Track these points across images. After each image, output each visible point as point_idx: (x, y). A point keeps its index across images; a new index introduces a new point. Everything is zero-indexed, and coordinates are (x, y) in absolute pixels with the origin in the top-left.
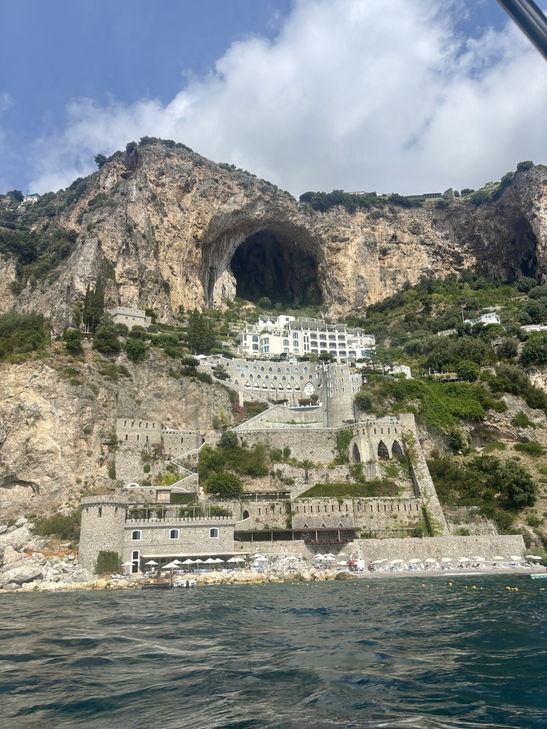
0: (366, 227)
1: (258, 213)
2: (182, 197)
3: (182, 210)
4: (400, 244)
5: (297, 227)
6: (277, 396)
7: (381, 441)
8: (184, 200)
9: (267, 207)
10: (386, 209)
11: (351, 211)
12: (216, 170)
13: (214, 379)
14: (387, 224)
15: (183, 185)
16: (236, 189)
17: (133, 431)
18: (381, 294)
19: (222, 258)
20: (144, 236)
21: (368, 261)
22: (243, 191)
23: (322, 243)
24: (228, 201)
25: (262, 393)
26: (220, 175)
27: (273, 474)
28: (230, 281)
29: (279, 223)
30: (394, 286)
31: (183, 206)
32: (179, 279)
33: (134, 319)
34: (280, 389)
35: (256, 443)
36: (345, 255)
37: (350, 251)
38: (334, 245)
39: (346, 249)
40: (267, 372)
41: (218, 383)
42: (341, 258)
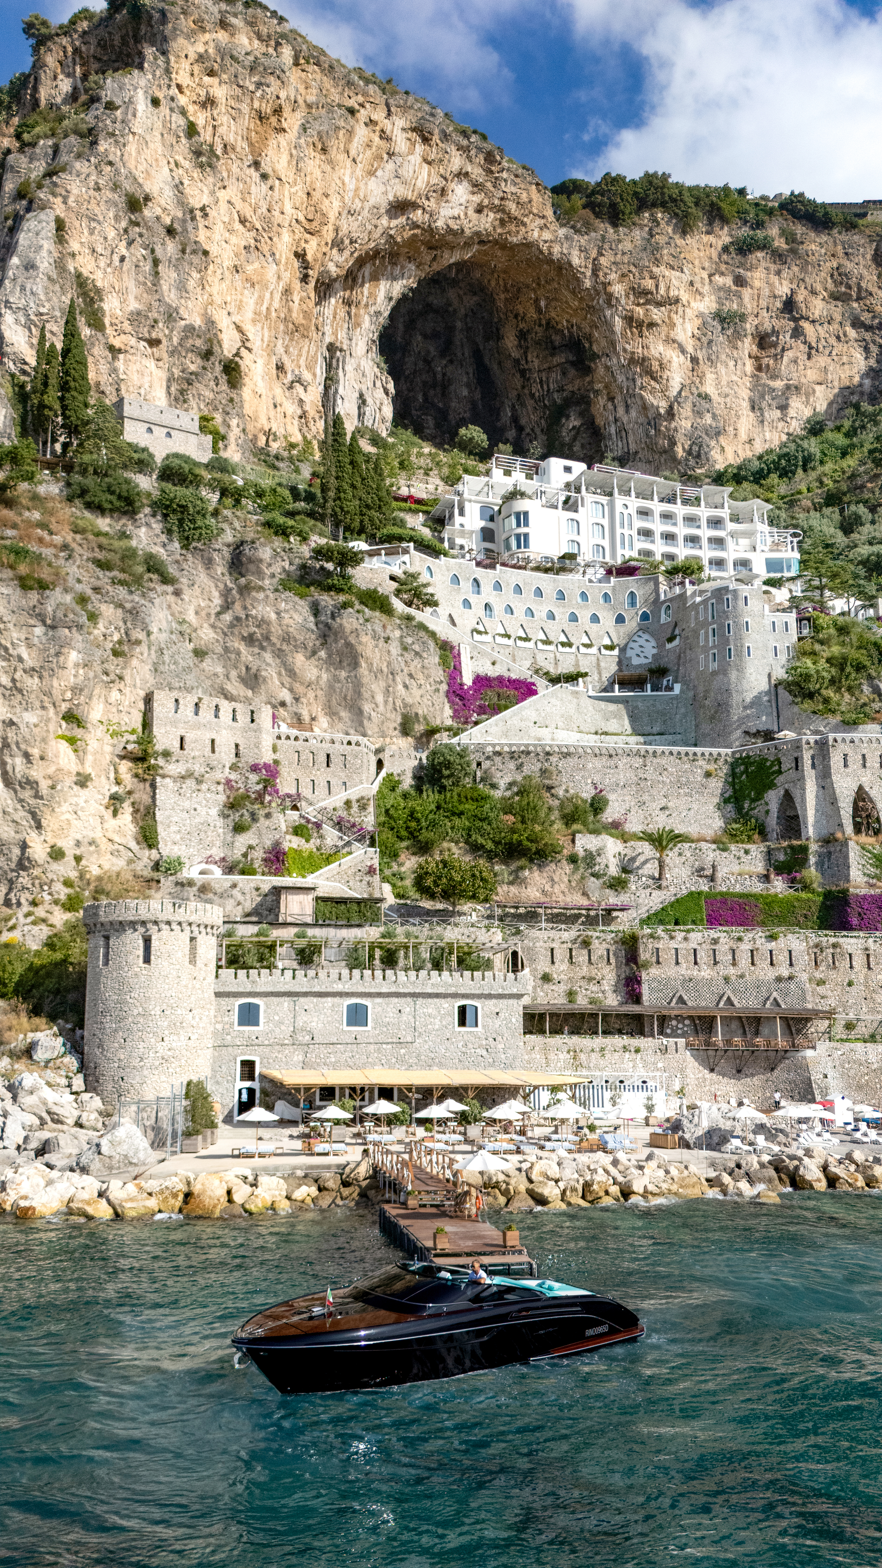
0: (722, 274)
1: (453, 212)
2: (264, 141)
3: (265, 177)
4: (802, 323)
5: (549, 261)
6: (556, 661)
7: (861, 788)
8: (269, 152)
9: (477, 199)
10: (774, 231)
11: (687, 229)
12: (350, 84)
13: (398, 605)
14: (773, 267)
15: (265, 108)
16: (401, 144)
17: (198, 726)
18: (750, 441)
19: (358, 324)
20: (170, 231)
21: (723, 357)
22: (419, 149)
23: (610, 305)
24: (380, 173)
25: (519, 654)
26: (360, 99)
27: (573, 859)
28: (378, 384)
30: (781, 424)
31: (266, 167)
32: (260, 362)
33: (169, 435)
34: (563, 644)
35: (519, 778)
36: (670, 341)
37: (679, 329)
38: (640, 312)
39: (671, 324)
40: (529, 599)
41: (409, 618)
42: (657, 348)
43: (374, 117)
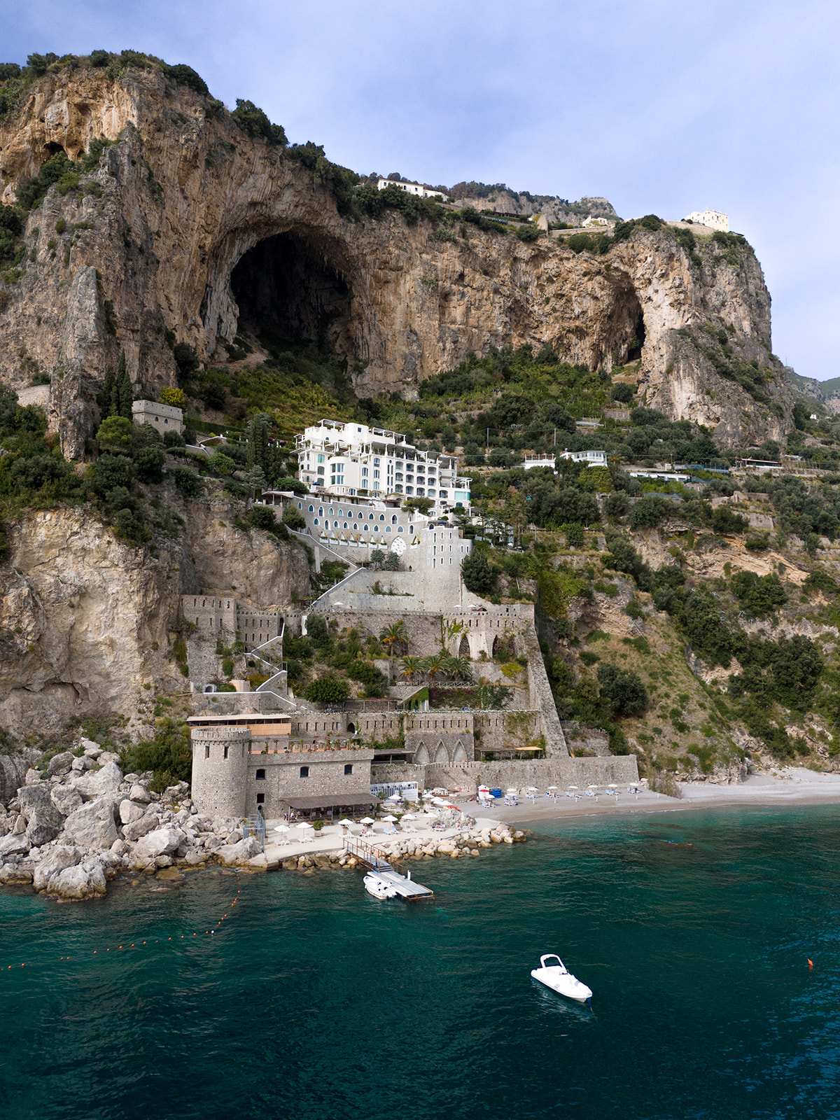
0: (427, 253)
1: (283, 207)
2: (187, 176)
3: (186, 198)
4: (468, 289)
5: (333, 237)
8: (190, 183)
9: (296, 199)
10: (457, 229)
11: (411, 222)
14: (455, 253)
15: (190, 156)
16: (258, 167)
19: (221, 271)
21: (425, 308)
22: (268, 170)
23: (365, 267)
24: (245, 184)
28: (230, 309)
29: (308, 226)
30: (454, 352)
31: (187, 193)
35: (348, 626)
36: (395, 293)
37: (402, 287)
38: (381, 273)
39: (397, 283)
40: (345, 518)
42: (388, 296)
43: (245, 150)
